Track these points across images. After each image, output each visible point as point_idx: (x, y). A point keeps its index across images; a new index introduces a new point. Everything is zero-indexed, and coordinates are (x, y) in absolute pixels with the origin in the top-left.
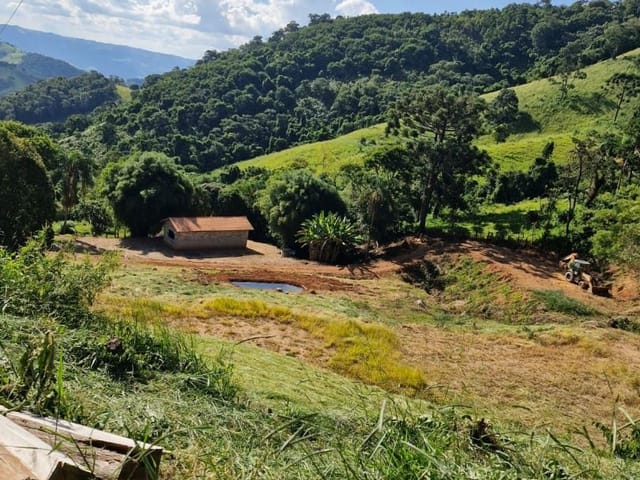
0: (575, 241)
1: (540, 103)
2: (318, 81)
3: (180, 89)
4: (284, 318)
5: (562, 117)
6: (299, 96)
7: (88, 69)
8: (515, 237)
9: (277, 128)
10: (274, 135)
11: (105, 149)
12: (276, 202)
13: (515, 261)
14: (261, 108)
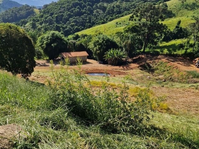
0: (195, 54)
1: (175, 7)
2: (100, 4)
3: (55, 9)
4: (114, 87)
5: (182, 12)
6: (94, 9)
7: (24, 4)
8: (175, 53)
9: (88, 21)
10: (87, 23)
11: (33, 31)
12: (95, 46)
13: (177, 61)
14: (83, 14)
